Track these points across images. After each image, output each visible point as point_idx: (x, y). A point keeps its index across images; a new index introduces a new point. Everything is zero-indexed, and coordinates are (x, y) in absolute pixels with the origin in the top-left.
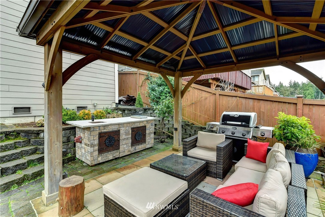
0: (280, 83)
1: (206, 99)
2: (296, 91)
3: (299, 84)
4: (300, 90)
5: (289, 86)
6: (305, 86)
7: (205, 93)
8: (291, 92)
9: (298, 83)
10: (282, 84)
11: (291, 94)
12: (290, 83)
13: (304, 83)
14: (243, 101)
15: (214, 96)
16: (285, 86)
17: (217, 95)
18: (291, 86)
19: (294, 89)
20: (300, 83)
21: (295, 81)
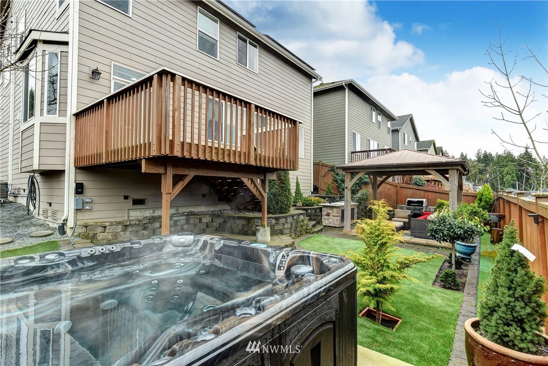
0: (462, 155)
1: (389, 189)
2: (488, 168)
3: (493, 156)
4: (493, 166)
5: (477, 159)
6: (501, 160)
7: (388, 185)
8: (480, 169)
9: (490, 154)
10: (466, 157)
11: (479, 172)
12: (478, 154)
13: (499, 155)
14: (418, 191)
15: (396, 188)
16: (471, 160)
17: (399, 187)
18: (479, 160)
19: (484, 165)
20: (494, 154)
21: (485, 151)
